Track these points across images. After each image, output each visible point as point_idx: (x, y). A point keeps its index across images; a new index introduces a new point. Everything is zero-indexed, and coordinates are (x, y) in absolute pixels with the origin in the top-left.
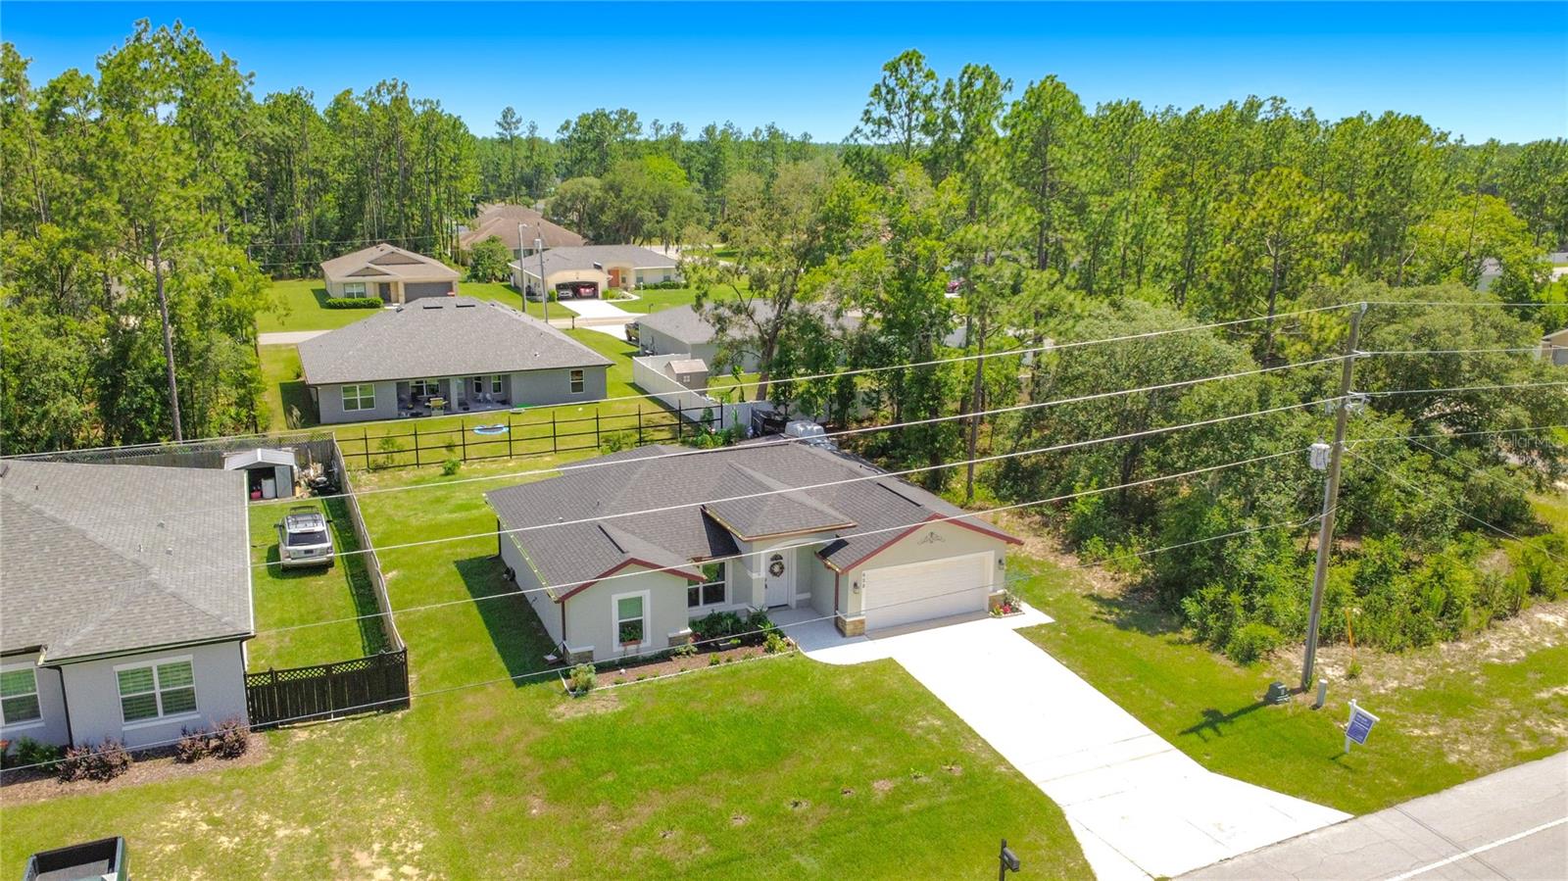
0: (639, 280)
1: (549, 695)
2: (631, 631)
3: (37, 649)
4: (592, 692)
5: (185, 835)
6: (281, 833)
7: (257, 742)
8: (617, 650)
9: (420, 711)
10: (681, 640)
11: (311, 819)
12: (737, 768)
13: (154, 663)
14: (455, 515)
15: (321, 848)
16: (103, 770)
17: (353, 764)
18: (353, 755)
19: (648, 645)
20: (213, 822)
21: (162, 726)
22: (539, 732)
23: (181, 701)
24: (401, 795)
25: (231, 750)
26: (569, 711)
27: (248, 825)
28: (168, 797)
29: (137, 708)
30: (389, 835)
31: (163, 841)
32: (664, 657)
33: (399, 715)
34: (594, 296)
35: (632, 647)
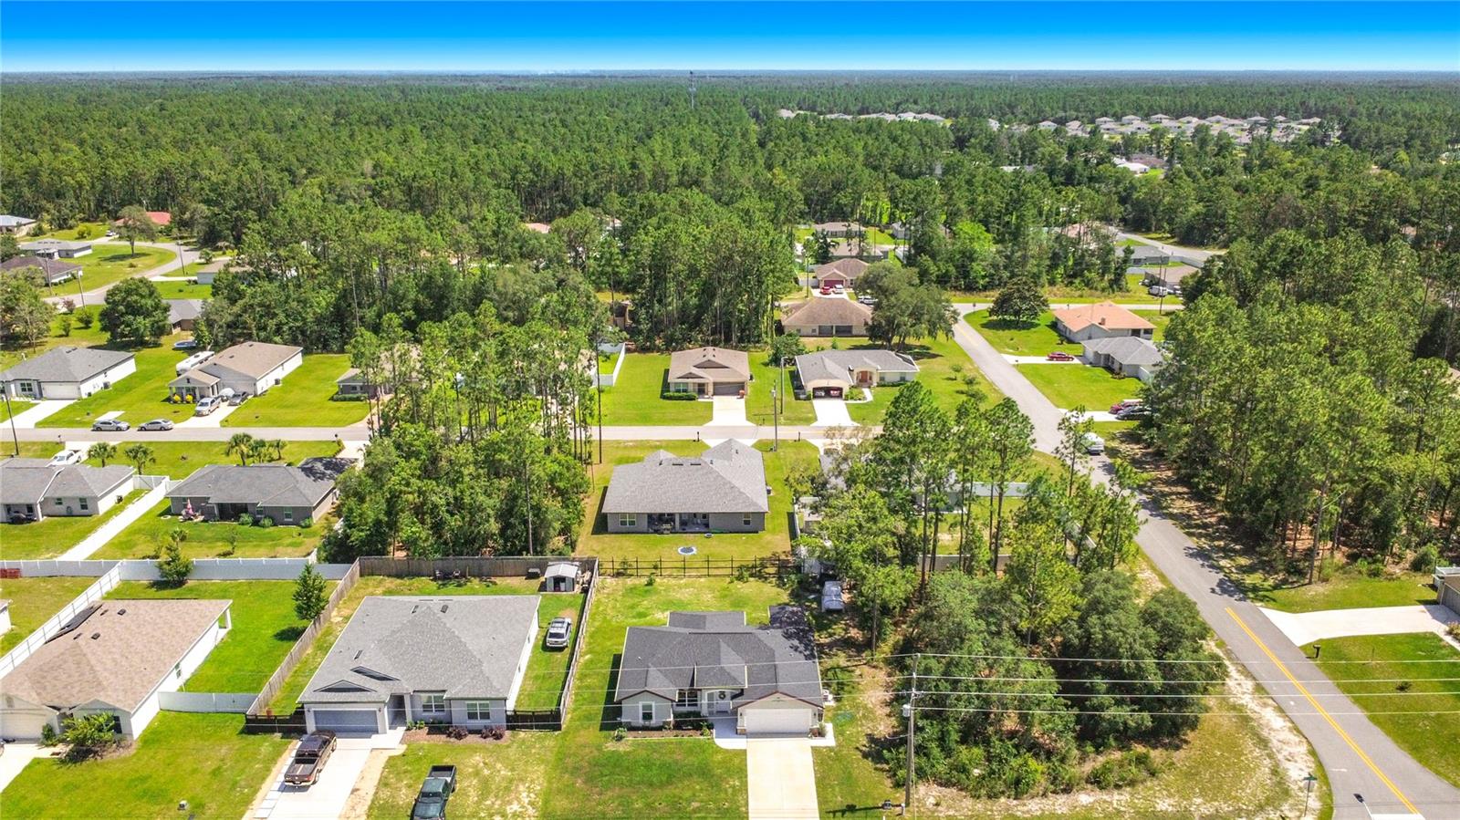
0: (882, 379)
1: (606, 737)
2: (647, 716)
3: (444, 691)
4: (623, 741)
5: (475, 766)
6: (502, 772)
7: (508, 733)
8: (641, 722)
9: (564, 733)
10: (669, 723)
11: (513, 770)
12: (651, 785)
13: (478, 702)
14: (634, 620)
15: (511, 781)
16: (459, 736)
17: (533, 751)
18: (534, 747)
19: (654, 722)
20: (485, 764)
21: (479, 723)
22: (596, 753)
23: (486, 716)
24: (542, 767)
25: (498, 737)
26: (611, 746)
27: (494, 767)
28: (474, 750)
29: (472, 716)
30: (532, 781)
31: (470, 767)
32: (659, 729)
33: (556, 733)
34: (840, 396)
35: (647, 723)
